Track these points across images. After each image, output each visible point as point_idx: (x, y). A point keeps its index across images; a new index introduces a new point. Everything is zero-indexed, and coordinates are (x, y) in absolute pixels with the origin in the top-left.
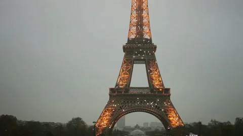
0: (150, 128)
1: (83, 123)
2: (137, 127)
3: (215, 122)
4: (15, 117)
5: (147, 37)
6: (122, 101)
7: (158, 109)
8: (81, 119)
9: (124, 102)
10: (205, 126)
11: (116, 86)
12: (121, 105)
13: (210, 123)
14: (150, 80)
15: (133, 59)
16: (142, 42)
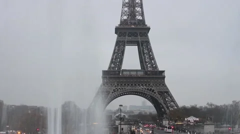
2: (119, 110)
3: (211, 105)
5: (140, 18)
6: (116, 84)
7: (152, 92)
9: (118, 85)
11: (109, 68)
12: (115, 88)
13: (206, 106)
14: (144, 62)
15: (126, 40)
16: (135, 23)
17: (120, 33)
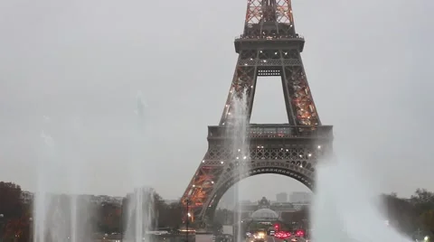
0: (291, 206)
2: (264, 202)
3: (425, 194)
4: (18, 186)
5: (284, 20)
7: (308, 168)
14: (291, 108)
15: (256, 66)
16: (275, 31)
17: (244, 51)
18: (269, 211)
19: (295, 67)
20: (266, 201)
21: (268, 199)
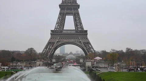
0: (79, 54)
1: (35, 51)
2: (71, 53)
3: (114, 50)
6: (59, 38)
7: (80, 42)
8: (33, 49)
9: (60, 38)
10: (108, 53)
11: (55, 28)
12: (58, 41)
13: (111, 51)
14: (76, 25)
15: (65, 12)
16: (71, 2)
17: (62, 8)
18: (72, 56)
19: (77, 13)
20: (72, 53)
21: (72, 52)
